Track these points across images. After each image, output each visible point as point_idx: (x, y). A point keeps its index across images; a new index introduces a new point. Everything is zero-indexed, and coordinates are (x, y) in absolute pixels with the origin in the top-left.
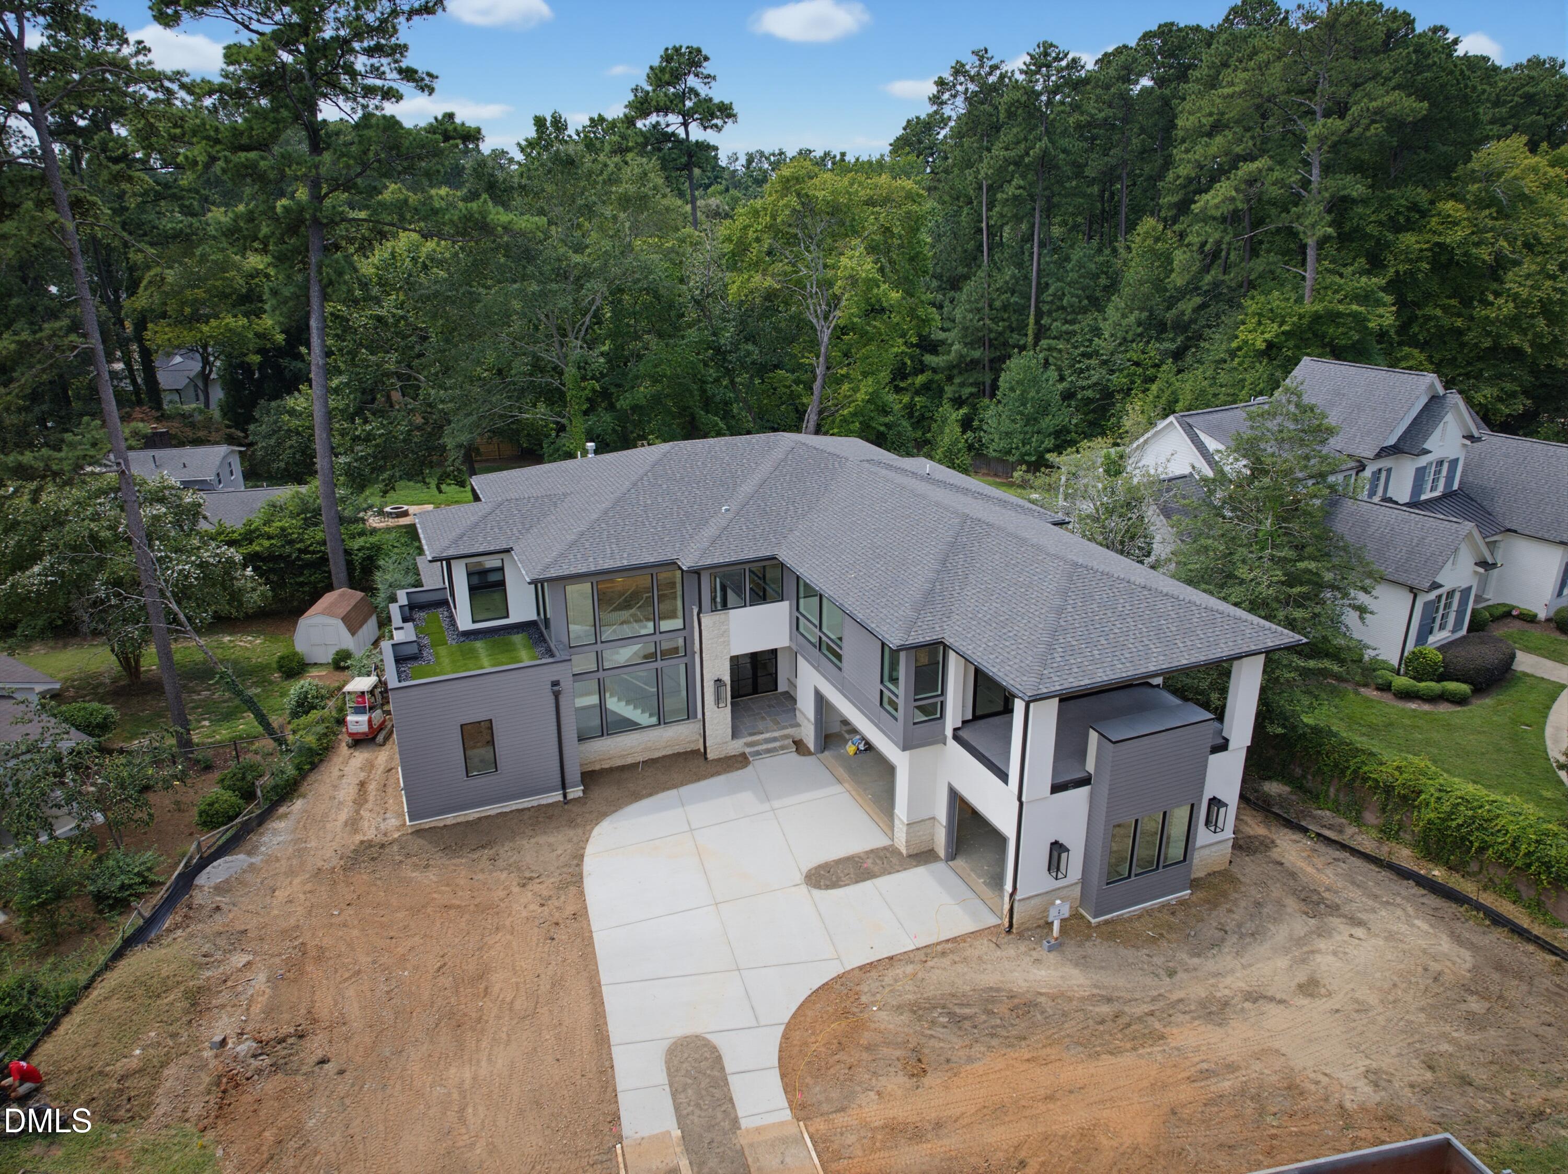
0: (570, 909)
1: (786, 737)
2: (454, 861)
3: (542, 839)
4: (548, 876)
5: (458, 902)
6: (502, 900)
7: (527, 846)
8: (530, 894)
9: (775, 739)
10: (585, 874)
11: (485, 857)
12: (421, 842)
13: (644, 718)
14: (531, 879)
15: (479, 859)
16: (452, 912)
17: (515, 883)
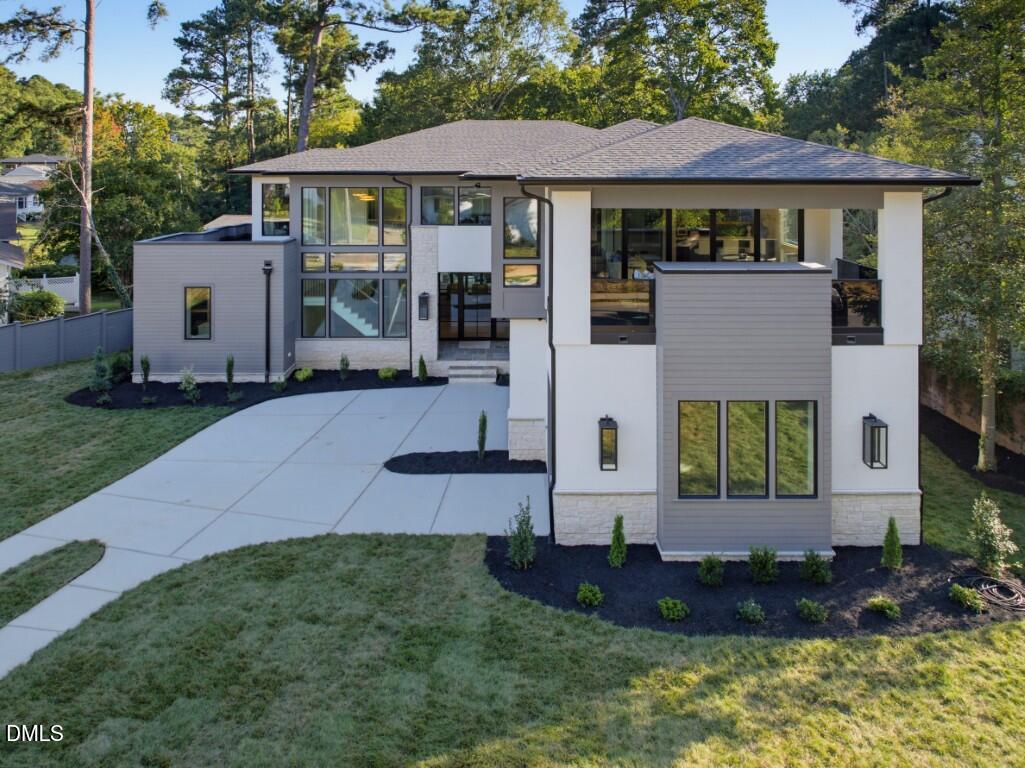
1: (491, 367)
9: (481, 368)
13: (367, 329)
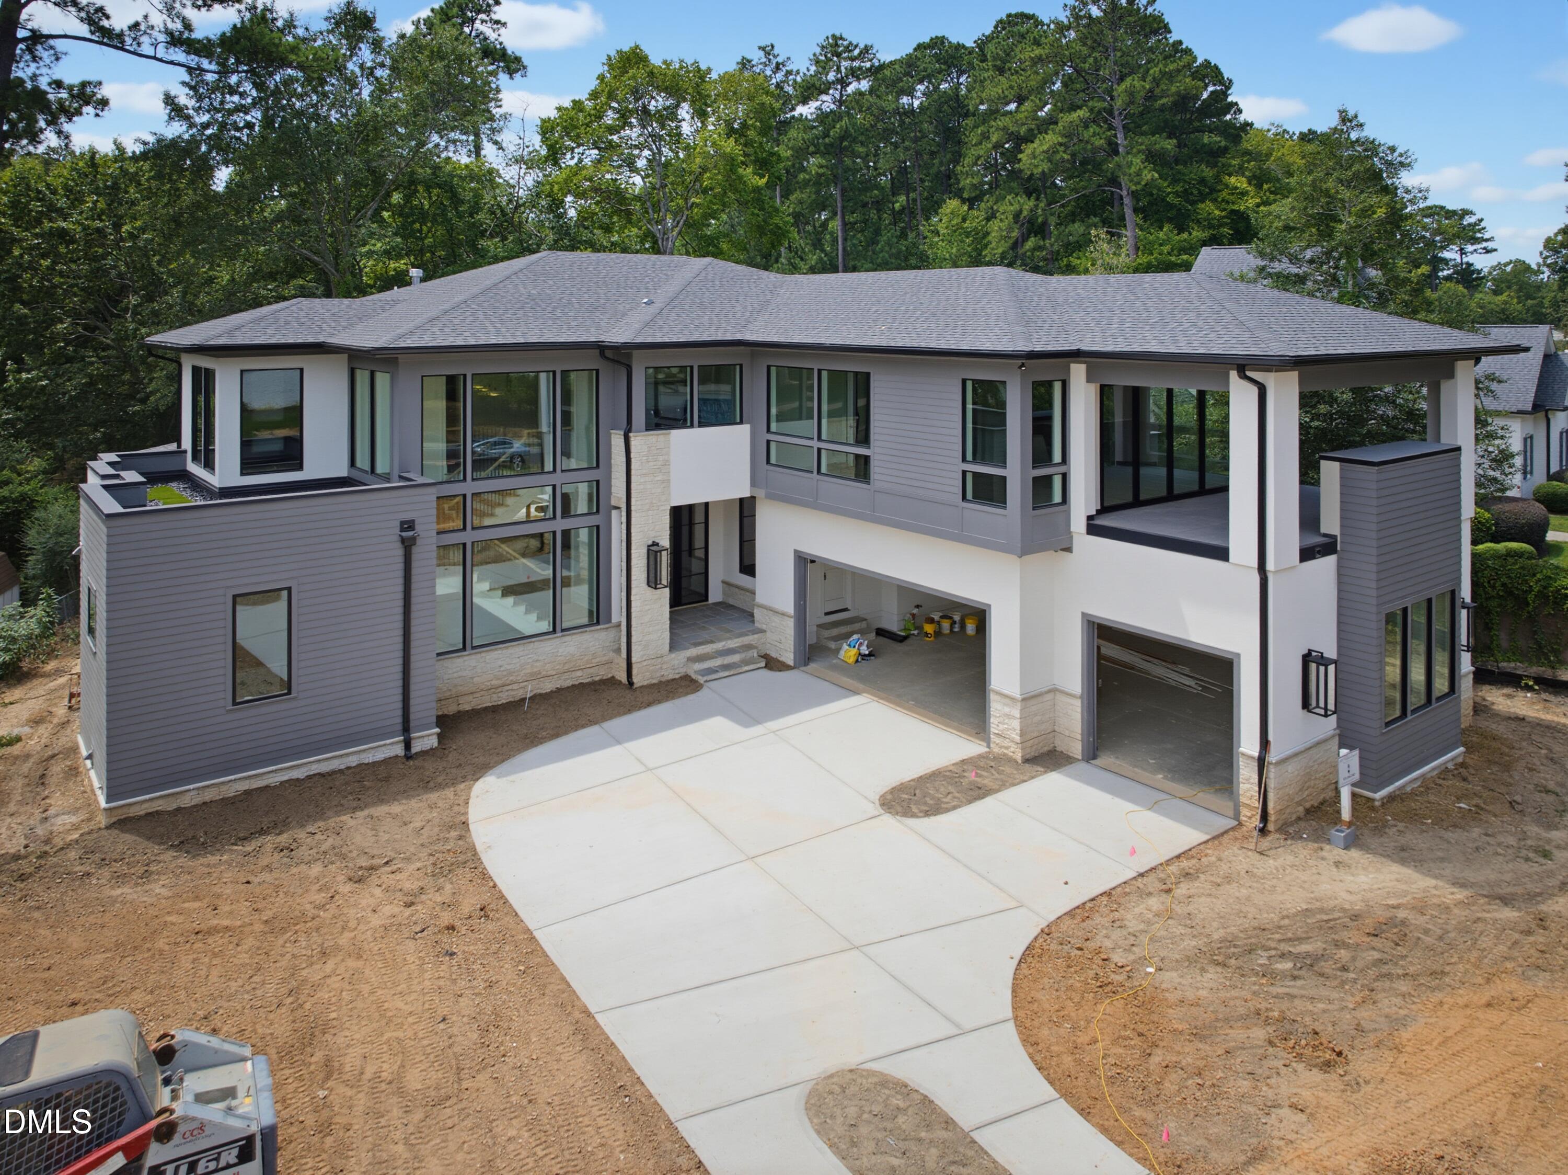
0: (469, 904)
1: (749, 647)
2: (202, 860)
3: (380, 810)
4: (408, 860)
5: (226, 923)
6: (322, 907)
7: (352, 823)
8: (378, 892)
10: (479, 848)
11: (269, 847)
12: (129, 838)
13: (530, 623)
14: (372, 868)
15: (258, 850)
16: (216, 941)
17: (341, 878)
